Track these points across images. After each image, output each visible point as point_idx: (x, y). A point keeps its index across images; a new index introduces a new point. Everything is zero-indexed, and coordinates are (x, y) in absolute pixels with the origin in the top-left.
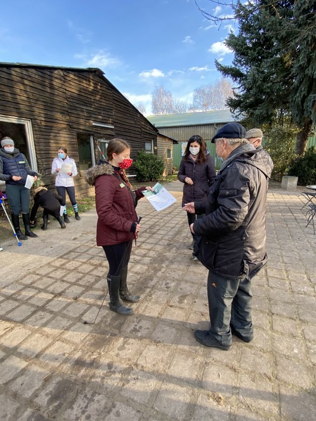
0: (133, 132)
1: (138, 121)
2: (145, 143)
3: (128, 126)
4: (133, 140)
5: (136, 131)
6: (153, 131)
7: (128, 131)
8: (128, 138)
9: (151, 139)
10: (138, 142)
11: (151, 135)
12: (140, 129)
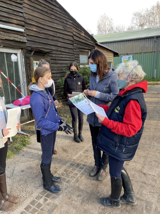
0: (61, 40)
1: (69, 26)
2: (79, 55)
3: (52, 32)
4: (60, 51)
5: (65, 39)
6: (90, 41)
7: (53, 39)
8: (53, 48)
9: (87, 51)
10: (69, 54)
11: (87, 46)
12: (71, 37)
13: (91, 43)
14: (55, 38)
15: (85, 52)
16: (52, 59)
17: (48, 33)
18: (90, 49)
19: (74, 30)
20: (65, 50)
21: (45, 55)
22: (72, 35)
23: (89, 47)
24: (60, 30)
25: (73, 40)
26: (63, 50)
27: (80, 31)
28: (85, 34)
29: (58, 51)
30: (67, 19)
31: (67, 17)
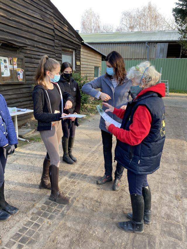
0: (38, 32)
1: (48, 16)
2: (61, 54)
3: (26, 20)
4: (37, 47)
5: (44, 32)
6: (74, 39)
7: (27, 29)
8: (28, 42)
9: (70, 50)
10: (49, 52)
11: (71, 44)
12: (52, 31)
13: (75, 40)
14: (30, 30)
15: (68, 51)
16: (26, 57)
17: (20, 21)
18: (74, 48)
19: (55, 21)
20: (43, 46)
21: (16, 51)
22: (53, 28)
23: (74, 46)
24: (38, 19)
25: (54, 34)
26: (41, 46)
27: (63, 24)
28: (69, 29)
29: (34, 47)
30: (46, 7)
31: (46, 4)
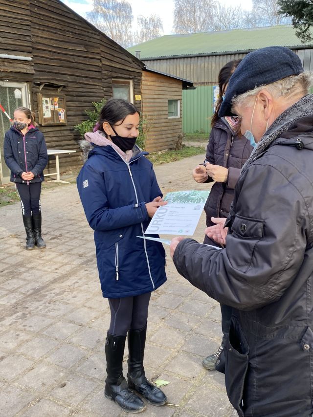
0: (81, 66)
1: (93, 45)
2: (111, 88)
3: (68, 56)
4: (80, 83)
5: (88, 65)
7: (69, 65)
8: (69, 79)
9: (126, 80)
10: (94, 86)
11: (125, 73)
15: (122, 82)
17: (61, 58)
18: (131, 77)
19: (102, 49)
20: (87, 81)
21: (57, 90)
22: (99, 57)
23: (129, 75)
24: (80, 52)
26: (84, 81)
29: (76, 83)
